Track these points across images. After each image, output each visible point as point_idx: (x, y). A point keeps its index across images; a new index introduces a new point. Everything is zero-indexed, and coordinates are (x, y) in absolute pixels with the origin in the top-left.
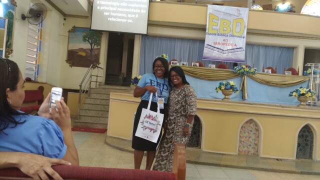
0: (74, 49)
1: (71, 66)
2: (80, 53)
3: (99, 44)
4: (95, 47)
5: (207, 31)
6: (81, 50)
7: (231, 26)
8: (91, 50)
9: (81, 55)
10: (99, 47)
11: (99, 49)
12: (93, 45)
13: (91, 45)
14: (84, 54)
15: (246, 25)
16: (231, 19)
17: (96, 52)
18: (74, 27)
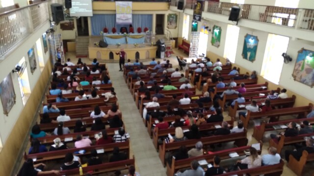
0: (63, 23)
1: (63, 30)
5: (117, 12)
6: (66, 23)
8: (70, 23)
10: (73, 21)
11: (73, 23)
14: (67, 25)
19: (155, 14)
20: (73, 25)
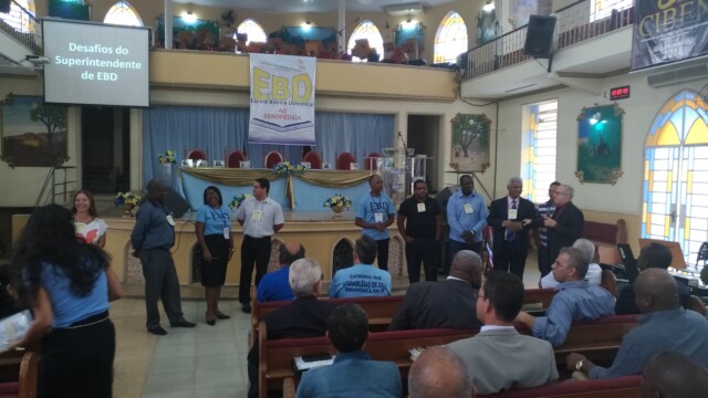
0: (14, 134)
1: (12, 166)
2: (28, 142)
3: (65, 125)
4: (57, 130)
5: (252, 97)
6: (30, 136)
7: (290, 87)
8: (50, 135)
9: (31, 146)
10: (64, 130)
11: (65, 134)
12: (52, 127)
13: (49, 126)
14: (35, 143)
15: (314, 84)
16: (290, 76)
17: (60, 139)
18: (11, 96)
19: (403, 111)
20: (63, 146)
